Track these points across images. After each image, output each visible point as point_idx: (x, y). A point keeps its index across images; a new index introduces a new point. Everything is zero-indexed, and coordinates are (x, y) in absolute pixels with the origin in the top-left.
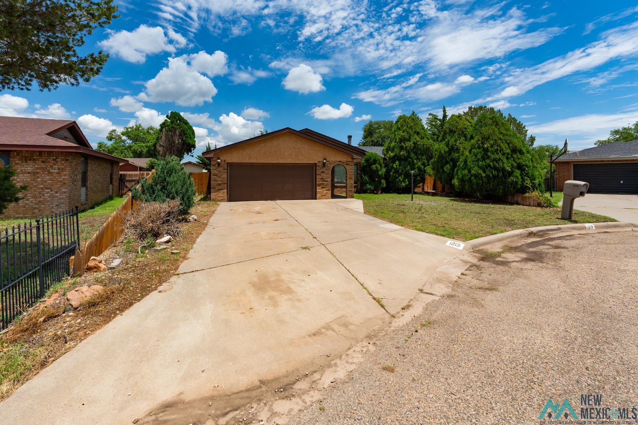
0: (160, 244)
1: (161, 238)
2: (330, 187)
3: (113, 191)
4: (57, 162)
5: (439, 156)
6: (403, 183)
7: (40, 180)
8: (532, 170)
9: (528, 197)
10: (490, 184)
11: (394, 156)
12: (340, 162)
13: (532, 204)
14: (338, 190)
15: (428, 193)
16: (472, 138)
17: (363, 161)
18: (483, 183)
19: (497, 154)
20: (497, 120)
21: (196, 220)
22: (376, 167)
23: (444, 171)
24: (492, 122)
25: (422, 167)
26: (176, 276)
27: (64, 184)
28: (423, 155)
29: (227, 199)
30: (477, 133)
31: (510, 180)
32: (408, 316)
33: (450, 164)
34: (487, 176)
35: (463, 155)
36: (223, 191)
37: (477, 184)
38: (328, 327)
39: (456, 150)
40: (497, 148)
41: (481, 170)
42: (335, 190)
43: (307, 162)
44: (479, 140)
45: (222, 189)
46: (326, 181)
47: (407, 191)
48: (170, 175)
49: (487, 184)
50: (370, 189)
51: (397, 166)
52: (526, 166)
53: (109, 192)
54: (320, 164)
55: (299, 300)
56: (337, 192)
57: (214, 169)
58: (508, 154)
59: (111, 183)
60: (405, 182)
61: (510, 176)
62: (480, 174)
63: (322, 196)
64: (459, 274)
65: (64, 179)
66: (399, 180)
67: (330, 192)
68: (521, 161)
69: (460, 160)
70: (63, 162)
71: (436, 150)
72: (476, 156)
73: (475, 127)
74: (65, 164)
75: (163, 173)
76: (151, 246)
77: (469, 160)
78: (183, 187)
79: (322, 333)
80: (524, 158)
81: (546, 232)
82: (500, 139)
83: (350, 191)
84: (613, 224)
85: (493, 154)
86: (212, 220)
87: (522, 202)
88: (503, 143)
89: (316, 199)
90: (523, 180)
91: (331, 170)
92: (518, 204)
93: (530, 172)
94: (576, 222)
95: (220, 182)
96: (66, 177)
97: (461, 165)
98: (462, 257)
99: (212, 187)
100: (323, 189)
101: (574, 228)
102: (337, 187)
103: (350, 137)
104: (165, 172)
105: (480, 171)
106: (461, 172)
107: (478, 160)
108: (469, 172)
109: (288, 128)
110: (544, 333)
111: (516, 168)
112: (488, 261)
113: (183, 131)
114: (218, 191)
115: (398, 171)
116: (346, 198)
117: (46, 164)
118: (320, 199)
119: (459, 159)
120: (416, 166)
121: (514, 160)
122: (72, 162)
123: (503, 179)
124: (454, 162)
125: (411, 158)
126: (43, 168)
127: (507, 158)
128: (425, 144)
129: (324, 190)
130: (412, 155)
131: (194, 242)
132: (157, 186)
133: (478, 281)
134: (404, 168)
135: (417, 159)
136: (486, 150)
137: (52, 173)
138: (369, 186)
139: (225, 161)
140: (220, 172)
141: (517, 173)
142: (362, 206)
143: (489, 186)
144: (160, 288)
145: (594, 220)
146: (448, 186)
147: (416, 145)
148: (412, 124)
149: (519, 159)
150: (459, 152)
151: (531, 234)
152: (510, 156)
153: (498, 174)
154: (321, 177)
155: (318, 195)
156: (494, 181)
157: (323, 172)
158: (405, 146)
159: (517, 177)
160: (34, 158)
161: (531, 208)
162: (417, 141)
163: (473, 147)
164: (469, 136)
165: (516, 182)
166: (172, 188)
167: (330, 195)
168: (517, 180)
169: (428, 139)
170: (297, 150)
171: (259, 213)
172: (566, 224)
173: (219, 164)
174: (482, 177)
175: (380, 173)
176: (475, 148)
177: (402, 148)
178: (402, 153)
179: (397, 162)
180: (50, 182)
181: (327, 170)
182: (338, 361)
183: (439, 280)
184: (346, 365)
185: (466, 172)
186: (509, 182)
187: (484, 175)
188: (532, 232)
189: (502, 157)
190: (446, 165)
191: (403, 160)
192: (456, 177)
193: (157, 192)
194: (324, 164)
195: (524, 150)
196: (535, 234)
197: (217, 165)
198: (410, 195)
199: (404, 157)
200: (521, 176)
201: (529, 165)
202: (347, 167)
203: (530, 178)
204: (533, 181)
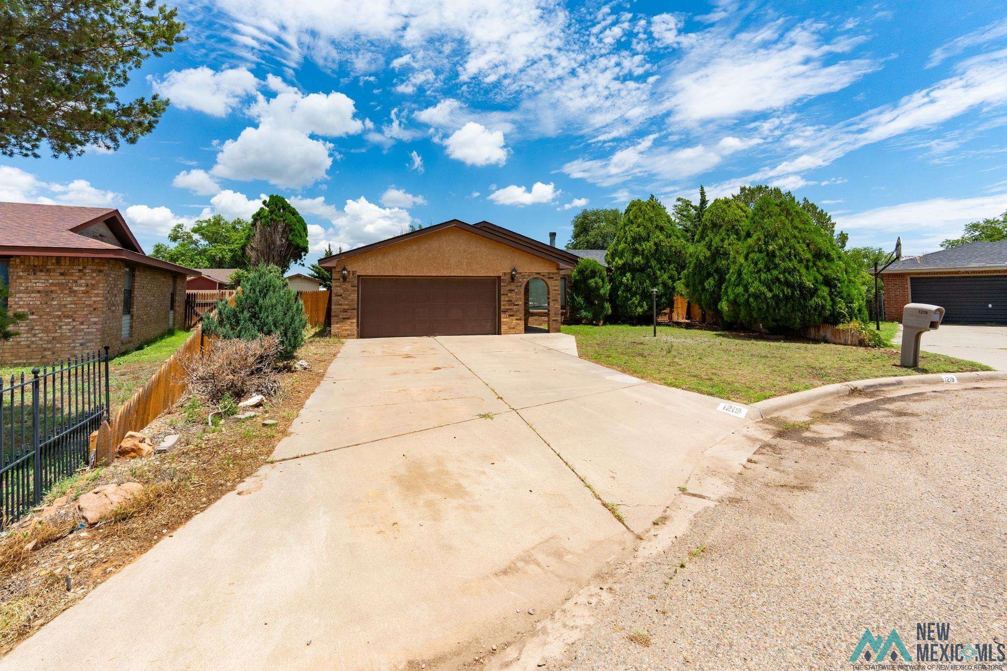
0: (245, 409)
1: (247, 399)
2: (522, 315)
3: (174, 321)
4: (85, 274)
5: (695, 264)
6: (639, 308)
7: (56, 303)
8: (848, 286)
9: (843, 330)
10: (779, 310)
11: (624, 264)
12: (538, 274)
13: (849, 342)
14: (534, 320)
15: (678, 325)
16: (749, 235)
17: (574, 273)
18: (768, 306)
19: (790, 260)
20: (788, 207)
21: (305, 369)
22: (596, 283)
23: (704, 289)
24: (781, 210)
25: (670, 282)
26: (269, 465)
27: (95, 309)
28: (670, 263)
29: (358, 333)
30: (757, 227)
31: (812, 302)
32: (665, 537)
33: (714, 278)
34: (774, 296)
35: (734, 262)
36: (351, 321)
37: (759, 309)
38: (528, 558)
39: (722, 254)
40: (790, 252)
41: (765, 287)
42: (531, 319)
43: (485, 275)
44: (759, 239)
45: (349, 318)
46: (517, 305)
47: (646, 320)
48: (265, 295)
49: (774, 310)
50: (586, 318)
51: (627, 280)
52: (838, 280)
53: (167, 322)
54: (506, 277)
55: (477, 508)
56: (533, 322)
57: (336, 286)
58: (808, 261)
59: (172, 307)
60: (642, 306)
61: (812, 297)
62: (764, 294)
63: (510, 328)
64: (744, 462)
65: (95, 302)
66: (633, 303)
67: (522, 323)
68: (829, 271)
69: (731, 271)
70: (94, 275)
71: (690, 255)
72: (756, 264)
73: (752, 219)
74: (97, 278)
75: (255, 292)
76: (229, 413)
77: (745, 271)
78: (285, 314)
79: (517, 570)
80: (834, 267)
81: (879, 389)
82: (795, 237)
83: (555, 320)
84: (987, 375)
85: (784, 261)
86: (332, 368)
87: (833, 338)
88: (799, 243)
89: (499, 333)
90: (834, 303)
91: (523, 286)
92: (826, 341)
93: (844, 289)
94: (925, 371)
95: (347, 307)
96: (99, 299)
97: (733, 279)
98: (744, 431)
99: (333, 314)
100: (512, 318)
101: (923, 382)
102: (533, 314)
103: (553, 235)
104: (257, 290)
105: (764, 289)
106: (733, 290)
107: (759, 271)
108: (746, 289)
109: (455, 220)
110: (906, 569)
111: (822, 283)
112: (790, 438)
113: (289, 226)
114: (342, 322)
115: (631, 289)
116: (548, 331)
117: (66, 277)
118: (506, 334)
119: (728, 269)
120: (660, 280)
121: (818, 271)
122: (108, 275)
123: (802, 302)
124: (721, 275)
125: (651, 267)
126: (62, 284)
127: (807, 268)
128: (674, 245)
129: (512, 320)
130: (653, 263)
131: (301, 406)
132: (243, 312)
133: (777, 473)
134: (640, 283)
135: (661, 268)
136: (771, 255)
137: (75, 291)
138: (584, 313)
139: (354, 273)
140: (345, 290)
141: (824, 291)
142: (574, 345)
143: (779, 313)
144: (241, 487)
145: (955, 368)
146: (711, 313)
147: (659, 248)
148: (652, 215)
149: (825, 268)
150: (728, 259)
151: (854, 392)
152: (811, 264)
153: (793, 293)
154: (507, 299)
155: (504, 328)
156: (786, 305)
157: (511, 291)
158: (640, 249)
159: (823, 298)
160: (48, 267)
161: (849, 348)
162: (660, 241)
163: (750, 250)
164: (743, 233)
165: (823, 307)
166: (267, 316)
167: (522, 327)
168: (824, 302)
169: (678, 238)
170: (469, 256)
171: (408, 356)
172: (909, 375)
173: (345, 278)
174: (766, 298)
175: (602, 291)
176: (753, 251)
177: (636, 252)
178: (635, 260)
179: (628, 275)
180: (73, 306)
181: (517, 286)
182: (547, 623)
183: (712, 472)
184: (563, 630)
185: (740, 289)
186: (811, 306)
187: (769, 295)
188: (856, 388)
189: (797, 266)
190: (708, 279)
191: (638, 270)
192: (725, 298)
193: (243, 322)
194: (513, 278)
195: (833, 254)
196: (860, 391)
197: (341, 279)
198: (652, 328)
199: (640, 266)
200: (830, 296)
201: (843, 279)
202: (550, 283)
203: (844, 299)
204: (849, 305)
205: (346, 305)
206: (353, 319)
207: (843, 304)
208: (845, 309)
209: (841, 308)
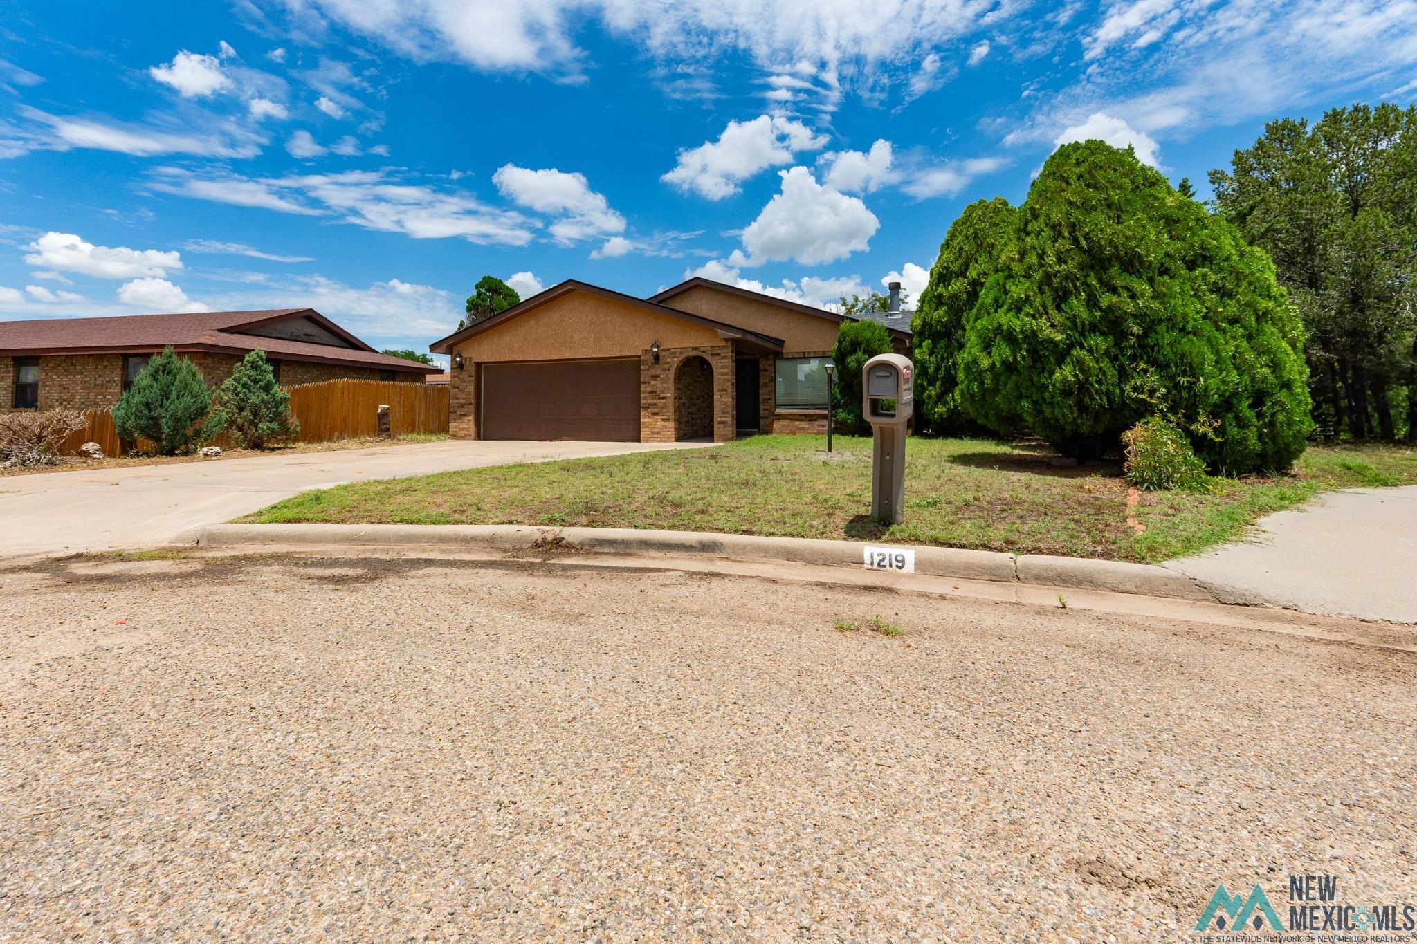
2: (670, 413)
6: (939, 405)
12: (696, 349)
29: (475, 434)
36: (468, 418)
43: (618, 355)
45: (465, 415)
46: (663, 398)
50: (846, 423)
54: (647, 357)
57: (454, 376)
60: (946, 402)
63: (653, 433)
67: (671, 425)
81: (631, 550)
83: (722, 423)
89: (639, 441)
91: (673, 370)
95: (463, 401)
99: (451, 409)
100: (656, 417)
109: (570, 280)
114: (460, 419)
118: (647, 441)
129: (656, 421)
134: (941, 359)
138: (841, 415)
139: (470, 358)
140: (463, 381)
151: (548, 546)
154: (650, 389)
155: (644, 432)
157: (655, 377)
167: (671, 432)
170: (597, 328)
181: (664, 370)
188: (559, 539)
191: (942, 335)
194: (657, 358)
196: (567, 546)
197: (459, 368)
199: (945, 326)
200: (1114, 359)
201: (1163, 314)
202: (715, 362)
203: (1162, 366)
204: (1184, 380)
205: (464, 398)
206: (469, 415)
207: (1153, 379)
208: (1152, 392)
209: (1135, 389)
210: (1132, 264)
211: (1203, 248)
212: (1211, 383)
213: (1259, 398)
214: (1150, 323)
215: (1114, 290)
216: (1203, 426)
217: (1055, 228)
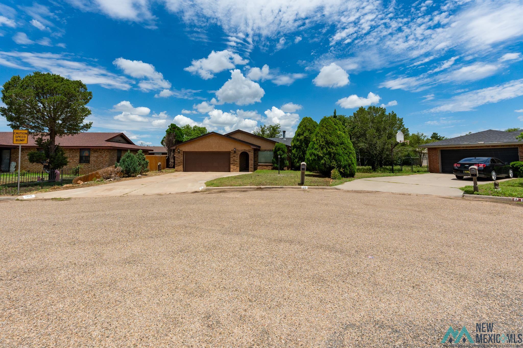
1: (108, 179)
2: (238, 165)
7: (99, 159)
12: (245, 150)
21: (139, 177)
27: (107, 161)
29: (183, 170)
43: (225, 151)
45: (180, 165)
46: (236, 161)
54: (232, 152)
57: (177, 155)
63: (234, 170)
67: (239, 168)
70: (107, 153)
83: (251, 167)
95: (180, 162)
99: (175, 164)
109: (213, 132)
113: (176, 134)
116: (249, 171)
118: (232, 172)
122: (111, 153)
126: (100, 155)
129: (234, 167)
137: (103, 157)
139: (182, 150)
154: (233, 159)
157: (234, 156)
170: (219, 144)
173: (179, 152)
181: (237, 155)
188: (260, 188)
194: (235, 152)
199: (299, 146)
200: (329, 159)
201: (337, 153)
202: (249, 153)
203: (336, 161)
204: (339, 163)
206: (182, 165)
207: (335, 163)
208: (335, 165)
209: (333, 164)
210: (332, 144)
211: (343, 142)
212: (343, 163)
213: (349, 165)
214: (335, 154)
215: (330, 148)
216: (342, 170)
217: (322, 136)
